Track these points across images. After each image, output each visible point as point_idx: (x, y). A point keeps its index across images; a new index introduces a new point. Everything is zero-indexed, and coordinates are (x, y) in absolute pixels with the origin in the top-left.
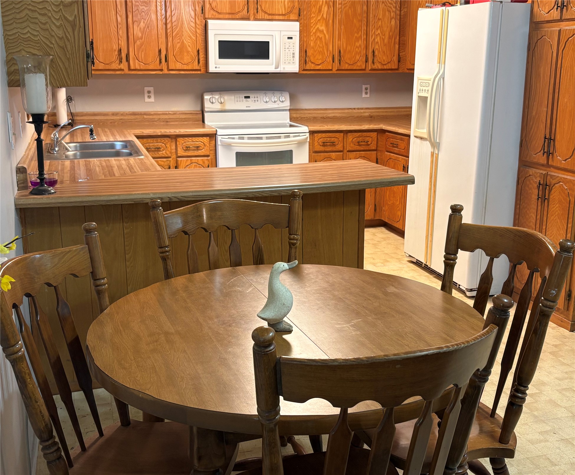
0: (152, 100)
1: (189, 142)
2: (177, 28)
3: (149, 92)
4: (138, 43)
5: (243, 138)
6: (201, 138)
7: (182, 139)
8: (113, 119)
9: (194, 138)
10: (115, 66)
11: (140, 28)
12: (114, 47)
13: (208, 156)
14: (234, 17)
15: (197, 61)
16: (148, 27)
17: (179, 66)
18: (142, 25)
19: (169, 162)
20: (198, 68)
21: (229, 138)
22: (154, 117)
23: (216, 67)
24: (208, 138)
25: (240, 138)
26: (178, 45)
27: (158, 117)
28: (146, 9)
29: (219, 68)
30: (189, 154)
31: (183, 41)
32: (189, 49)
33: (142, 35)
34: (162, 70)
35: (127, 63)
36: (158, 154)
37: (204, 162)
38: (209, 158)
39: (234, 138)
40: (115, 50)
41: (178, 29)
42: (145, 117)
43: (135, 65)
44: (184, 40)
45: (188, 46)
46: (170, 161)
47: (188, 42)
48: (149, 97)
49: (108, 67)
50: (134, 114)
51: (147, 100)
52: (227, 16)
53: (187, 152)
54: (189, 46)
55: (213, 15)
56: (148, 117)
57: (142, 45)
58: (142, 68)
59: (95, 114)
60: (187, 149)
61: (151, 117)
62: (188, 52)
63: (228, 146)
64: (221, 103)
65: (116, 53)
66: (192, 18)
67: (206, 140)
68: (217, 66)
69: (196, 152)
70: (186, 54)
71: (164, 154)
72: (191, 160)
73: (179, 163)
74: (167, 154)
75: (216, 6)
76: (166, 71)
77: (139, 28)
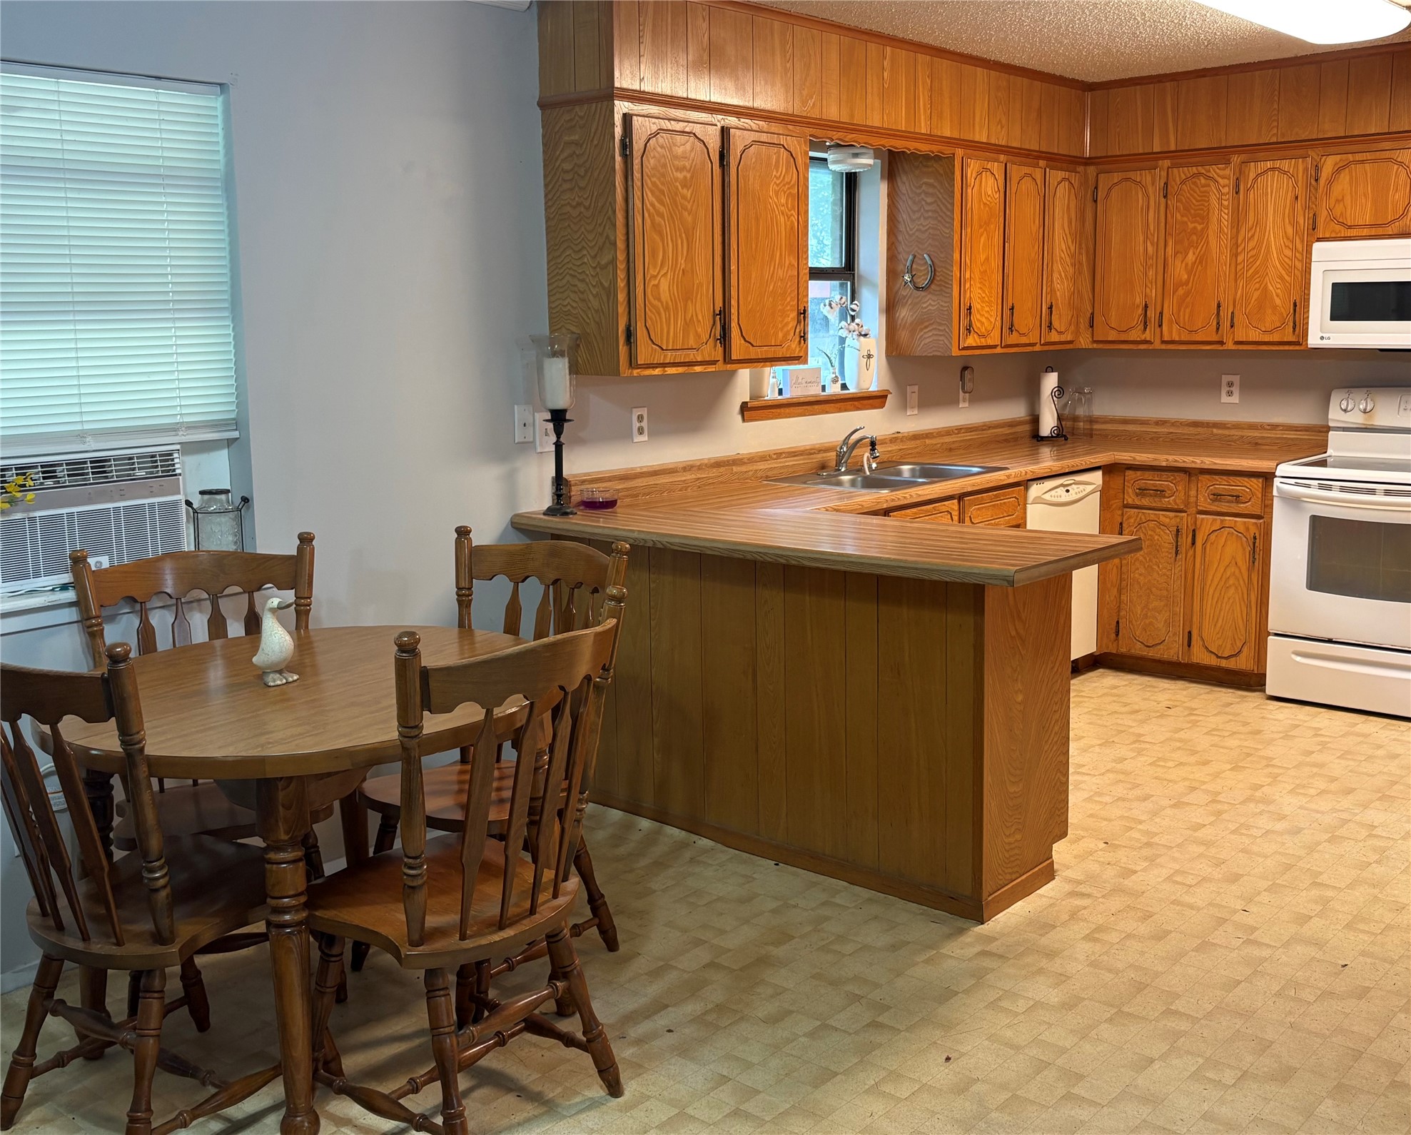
0: (1235, 399)
1: (1222, 485)
2: (1255, 261)
3: (1230, 384)
4: (1181, 291)
5: (1329, 488)
6: (1246, 479)
7: (1207, 476)
8: (1156, 432)
9: (1231, 478)
10: (1135, 335)
11: (1187, 265)
12: (1138, 300)
13: (1259, 517)
14: (1380, 231)
15: (1292, 324)
16: (1201, 262)
17: (1254, 335)
18: (1191, 257)
19: (1178, 520)
20: (1292, 339)
21: (1297, 484)
22: (1232, 432)
23: (1322, 338)
24: (1261, 480)
25: (1321, 487)
26: (1256, 294)
27: (1239, 433)
28: (1199, 227)
29: (1329, 338)
30: (1219, 509)
31: (1266, 288)
32: (1278, 301)
33: (1189, 278)
34: (1221, 343)
35: (1158, 330)
36: (1161, 501)
37: (1248, 529)
38: (1261, 521)
39: (1308, 486)
40: (1138, 306)
41: (1258, 263)
42: (1215, 431)
43: (1170, 332)
44: (1269, 284)
45: (1275, 297)
46: (1182, 518)
47: (1275, 288)
48: (1230, 394)
49: (1123, 337)
50: (1195, 424)
51: (1225, 399)
52: (1365, 232)
53: (1216, 503)
54: (1278, 296)
55: (1333, 231)
56: (1220, 432)
57: (1187, 294)
58: (1183, 338)
59: (1125, 421)
60: (1217, 497)
61: (1226, 432)
62: (1275, 307)
63: (1294, 502)
64: (1365, 412)
65: (1140, 311)
66: (1288, 239)
67: (1257, 483)
68: (1324, 335)
69: (1233, 505)
70: (1269, 311)
71: (1170, 504)
72: (1222, 521)
73: (1198, 523)
74: (1176, 503)
75: (1342, 214)
76: (1230, 346)
77: (1184, 265)
